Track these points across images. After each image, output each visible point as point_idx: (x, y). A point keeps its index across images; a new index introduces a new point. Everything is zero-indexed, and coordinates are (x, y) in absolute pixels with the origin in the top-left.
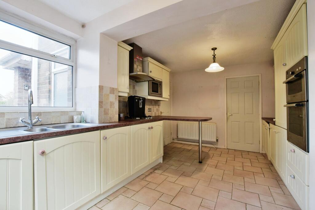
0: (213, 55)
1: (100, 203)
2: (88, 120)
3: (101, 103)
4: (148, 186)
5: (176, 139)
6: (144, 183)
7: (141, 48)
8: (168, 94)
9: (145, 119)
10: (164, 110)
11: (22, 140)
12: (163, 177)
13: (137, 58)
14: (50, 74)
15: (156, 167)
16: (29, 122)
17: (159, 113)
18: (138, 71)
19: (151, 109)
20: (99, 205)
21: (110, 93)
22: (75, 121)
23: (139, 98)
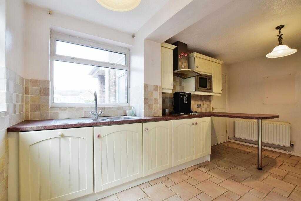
0: (278, 36)
1: (143, 185)
2: (137, 114)
3: (146, 100)
4: (189, 181)
5: (232, 138)
6: (185, 177)
7: (186, 45)
8: (221, 88)
9: (189, 114)
10: (216, 106)
11: (87, 126)
12: (207, 176)
13: (182, 55)
14: (115, 79)
15: (202, 165)
16: (96, 114)
17: (210, 109)
18: (183, 67)
19: (200, 104)
20: (142, 187)
21: (154, 90)
22: (127, 115)
23: (184, 94)
